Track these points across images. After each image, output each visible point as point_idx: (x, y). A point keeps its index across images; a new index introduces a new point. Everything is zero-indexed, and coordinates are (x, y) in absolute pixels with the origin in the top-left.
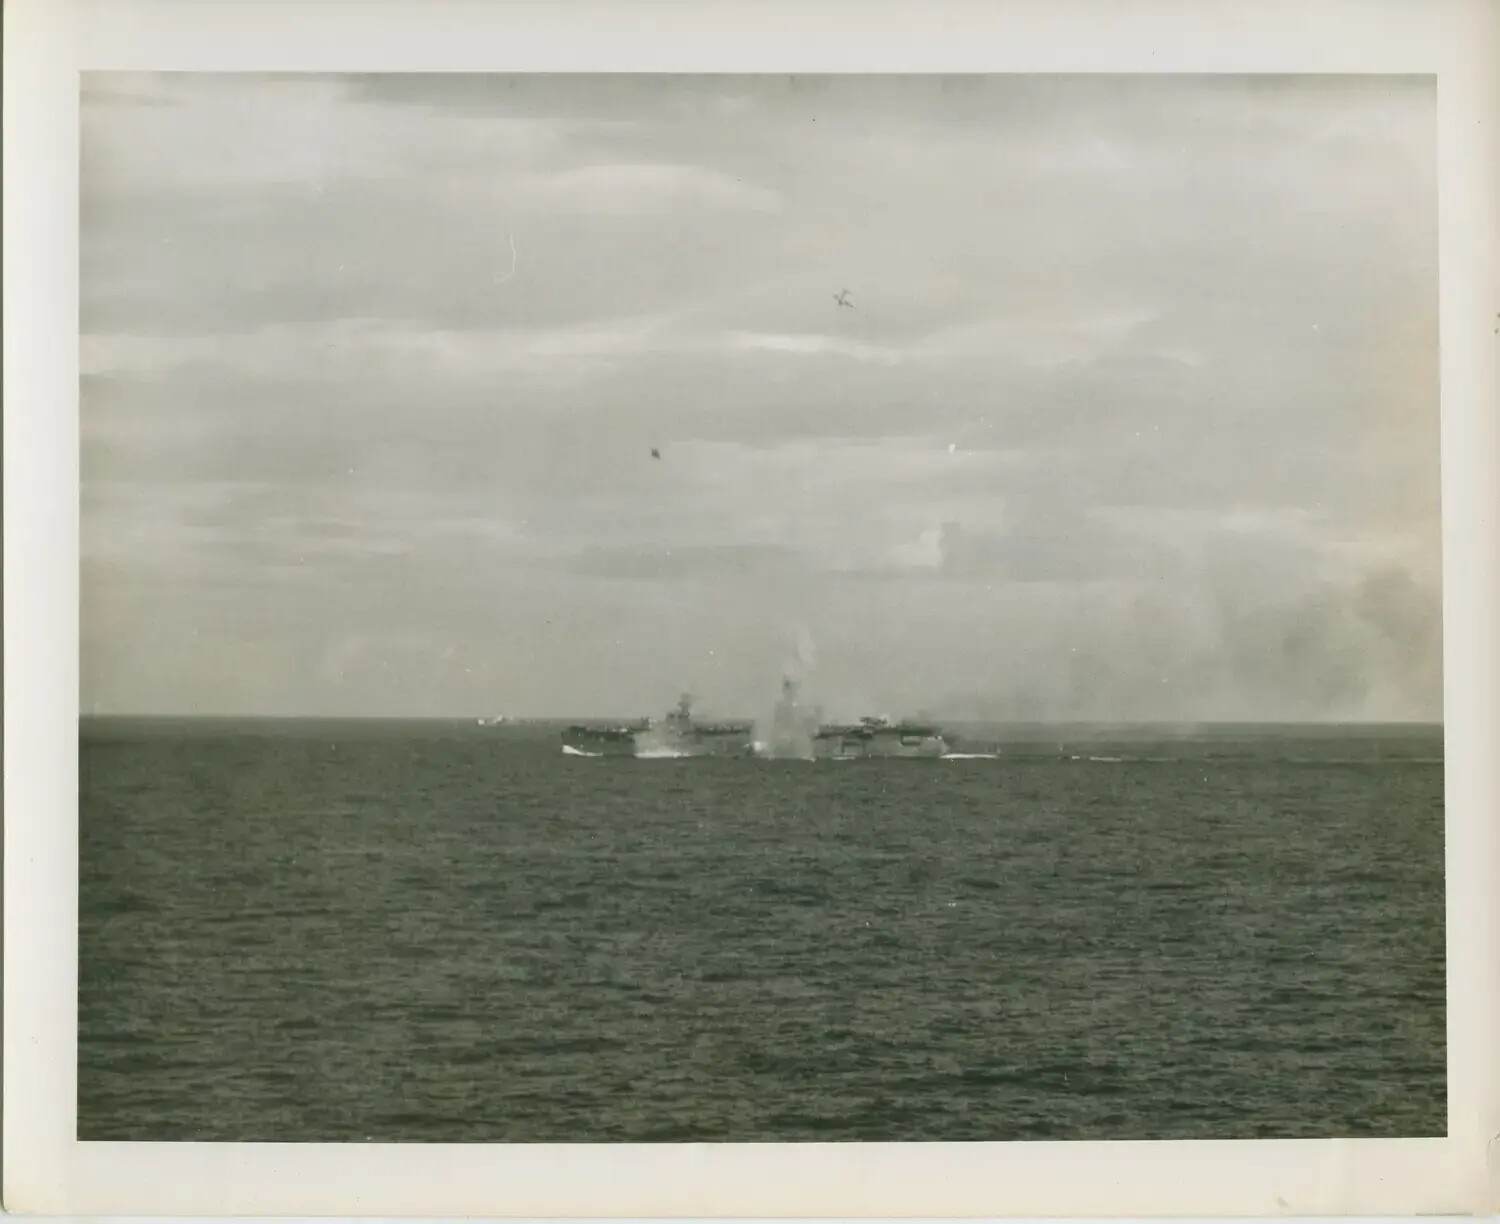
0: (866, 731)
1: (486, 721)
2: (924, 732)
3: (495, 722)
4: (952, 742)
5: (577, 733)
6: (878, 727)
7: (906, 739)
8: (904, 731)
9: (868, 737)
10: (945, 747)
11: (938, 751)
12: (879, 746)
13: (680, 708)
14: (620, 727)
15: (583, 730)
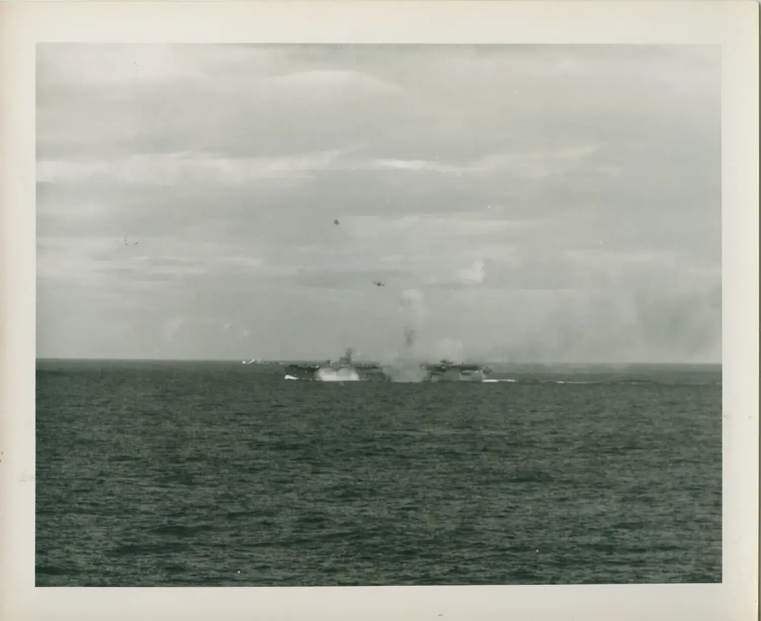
0: (443, 367)
1: (246, 362)
2: (474, 368)
3: (251, 362)
4: (488, 373)
5: (293, 368)
6: (450, 365)
7: (464, 372)
8: (462, 368)
9: (444, 371)
10: (484, 376)
11: (481, 378)
12: (449, 375)
13: (347, 356)
14: (316, 365)
15: (296, 366)
